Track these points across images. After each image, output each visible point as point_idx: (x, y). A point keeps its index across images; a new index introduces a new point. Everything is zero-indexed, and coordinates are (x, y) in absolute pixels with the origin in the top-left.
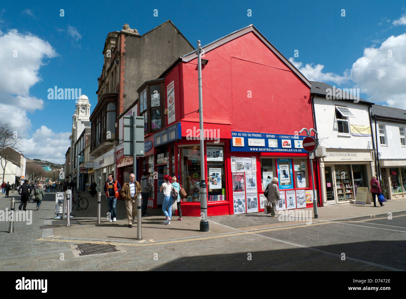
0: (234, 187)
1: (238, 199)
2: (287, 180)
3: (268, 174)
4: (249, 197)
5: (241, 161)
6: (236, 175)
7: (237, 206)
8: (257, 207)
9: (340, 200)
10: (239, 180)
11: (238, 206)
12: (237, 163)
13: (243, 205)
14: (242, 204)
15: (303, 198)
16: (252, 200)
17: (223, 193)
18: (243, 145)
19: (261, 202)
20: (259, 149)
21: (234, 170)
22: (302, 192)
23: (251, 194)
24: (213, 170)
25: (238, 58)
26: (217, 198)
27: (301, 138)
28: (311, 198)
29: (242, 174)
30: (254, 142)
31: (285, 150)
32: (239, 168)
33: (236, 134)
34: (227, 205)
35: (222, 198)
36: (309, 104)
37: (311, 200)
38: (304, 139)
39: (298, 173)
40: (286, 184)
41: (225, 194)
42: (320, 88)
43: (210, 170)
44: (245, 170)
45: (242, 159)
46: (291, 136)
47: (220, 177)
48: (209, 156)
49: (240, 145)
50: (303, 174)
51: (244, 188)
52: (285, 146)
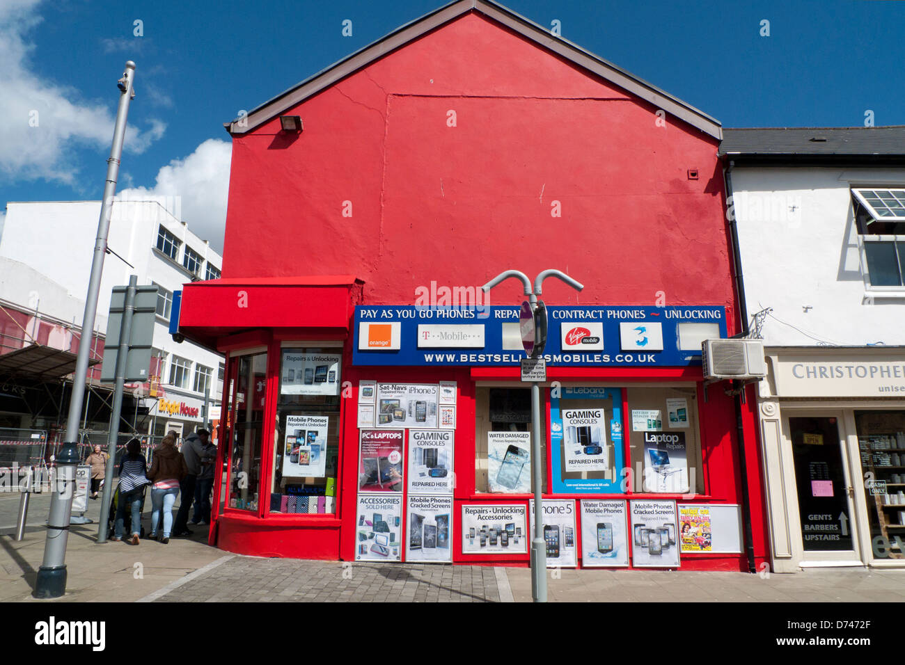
0: (361, 475)
1: (375, 515)
2: (596, 461)
3: (509, 439)
4: (418, 511)
5: (394, 396)
6: (374, 440)
7: (368, 535)
8: (444, 546)
9: (879, 552)
10: (383, 455)
11: (371, 537)
12: (381, 401)
13: (393, 536)
14: (388, 531)
15: (665, 531)
16: (430, 518)
17: (329, 490)
18: (396, 344)
19: (466, 531)
20: (462, 355)
21: (367, 422)
22: (664, 507)
23: (428, 501)
24: (300, 423)
25: (415, 94)
26: (306, 505)
27: (653, 314)
28: (708, 535)
29: (395, 436)
30: (440, 334)
31: (574, 358)
32: (386, 417)
33: (375, 314)
34: (335, 528)
35: (324, 505)
36: (711, 194)
37: (706, 542)
38: (669, 316)
39: (649, 438)
40: (584, 477)
41: (334, 496)
42: (825, 141)
43: (287, 422)
44: (410, 423)
45: (401, 390)
46: (605, 309)
47: (324, 443)
48: (291, 380)
49: (385, 346)
50: (676, 444)
51: (399, 480)
52: (575, 343)
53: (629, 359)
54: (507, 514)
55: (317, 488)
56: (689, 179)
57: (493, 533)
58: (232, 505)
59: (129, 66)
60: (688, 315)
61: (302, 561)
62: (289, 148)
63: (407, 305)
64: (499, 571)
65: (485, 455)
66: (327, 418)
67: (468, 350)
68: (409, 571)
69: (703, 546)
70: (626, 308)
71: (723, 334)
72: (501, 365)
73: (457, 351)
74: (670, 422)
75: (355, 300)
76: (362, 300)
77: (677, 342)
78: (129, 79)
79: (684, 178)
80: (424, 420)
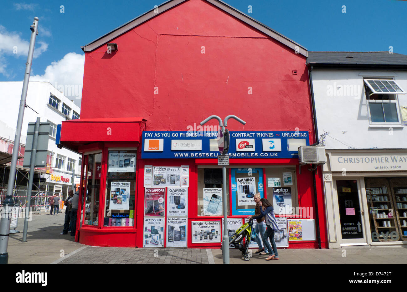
0: (146, 209)
1: (152, 227)
2: (251, 201)
3: (212, 191)
4: (172, 225)
5: (161, 172)
6: (151, 192)
7: (149, 236)
8: (184, 240)
9: (374, 239)
10: (156, 199)
11: (150, 237)
12: (155, 174)
13: (160, 236)
14: (158, 234)
15: (282, 231)
16: (177, 227)
17: (131, 215)
19: (193, 233)
20: (191, 154)
21: (148, 185)
22: (281, 221)
23: (176, 220)
24: (117, 185)
25: (170, 34)
26: (120, 223)
27: (277, 135)
28: (301, 233)
29: (161, 190)
30: (181, 144)
31: (242, 155)
32: (157, 182)
33: (151, 135)
34: (134, 233)
35: (129, 223)
36: (303, 81)
37: (300, 236)
38: (284, 136)
40: (246, 208)
41: (133, 218)
42: (353, 58)
43: (111, 185)
44: (168, 184)
45: (163, 170)
46: (256, 132)
47: (128, 194)
48: (113, 166)
49: (156, 149)
50: (287, 192)
51: (163, 211)
52: (242, 148)
53: (266, 155)
54: (212, 225)
55: (125, 214)
56: (293, 74)
57: (206, 234)
58: (86, 223)
59: (36, 19)
60: (292, 135)
61: (118, 248)
62: (111, 58)
63: (166, 131)
64: (208, 250)
65: (202, 198)
66: (130, 183)
67: (194, 151)
68: (167, 252)
69: (298, 238)
70: (265, 132)
71: (308, 144)
72: (209, 158)
73: (189, 152)
74: (284, 183)
75: (142, 129)
76: (146, 128)
77: (288, 147)
78: (36, 25)
79: (291, 74)
80: (174, 183)
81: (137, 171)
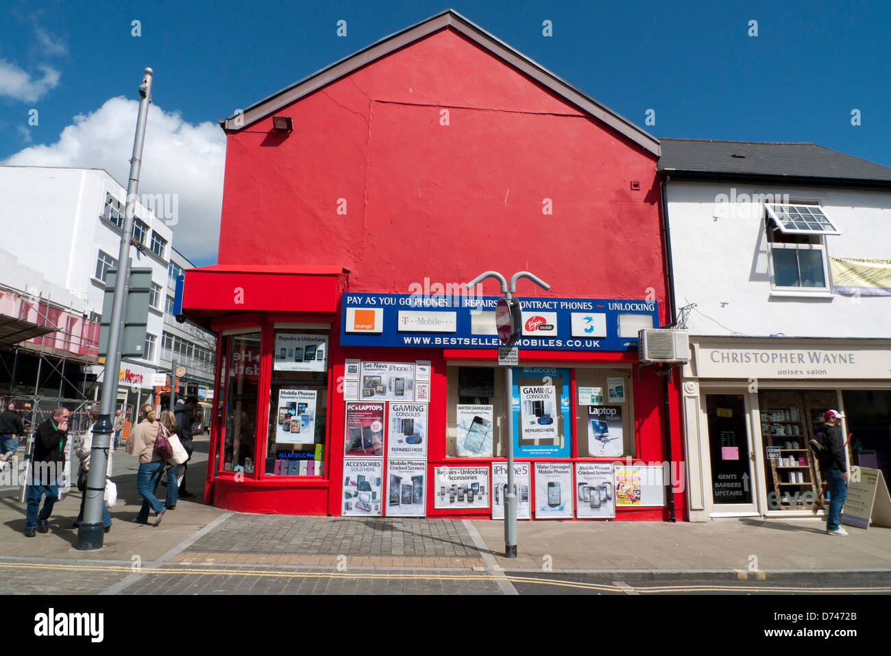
0: (347, 442)
2: (547, 430)
3: (474, 411)
4: (396, 473)
5: (376, 373)
6: (358, 411)
7: (353, 493)
8: (420, 503)
9: (773, 505)
10: (366, 425)
11: (356, 495)
12: (365, 377)
13: (374, 494)
14: (370, 490)
15: (603, 488)
16: (407, 479)
17: (318, 455)
18: (378, 327)
19: (437, 490)
20: (436, 339)
21: (352, 396)
22: (603, 469)
23: (405, 464)
24: (291, 396)
25: (395, 101)
26: (297, 469)
27: (599, 306)
28: (638, 491)
29: (377, 408)
30: (417, 320)
31: (532, 343)
32: (369, 392)
33: (360, 300)
34: (323, 488)
35: (313, 468)
36: (649, 203)
37: (636, 497)
38: (612, 308)
39: (592, 411)
40: (537, 443)
41: (322, 460)
42: (744, 157)
43: (280, 395)
44: (390, 396)
45: (382, 368)
46: (559, 300)
47: (313, 414)
48: (283, 358)
49: (370, 329)
50: (614, 416)
51: (380, 446)
52: (533, 330)
53: (578, 344)
54: (473, 475)
55: (306, 452)
56: (632, 189)
57: (461, 491)
58: (226, 469)
59: (147, 72)
60: (628, 308)
61: (295, 516)
62: (280, 146)
63: (388, 292)
64: (466, 522)
65: (454, 424)
66: (315, 392)
67: (442, 334)
68: (391, 524)
69: (634, 501)
70: (577, 300)
71: (656, 325)
72: (470, 347)
73: (432, 334)
74: (609, 397)
75: (341, 287)
76: (348, 287)
77: (618, 331)
78: (148, 85)
79: (628, 188)
80: (402, 395)
81: (330, 370)
